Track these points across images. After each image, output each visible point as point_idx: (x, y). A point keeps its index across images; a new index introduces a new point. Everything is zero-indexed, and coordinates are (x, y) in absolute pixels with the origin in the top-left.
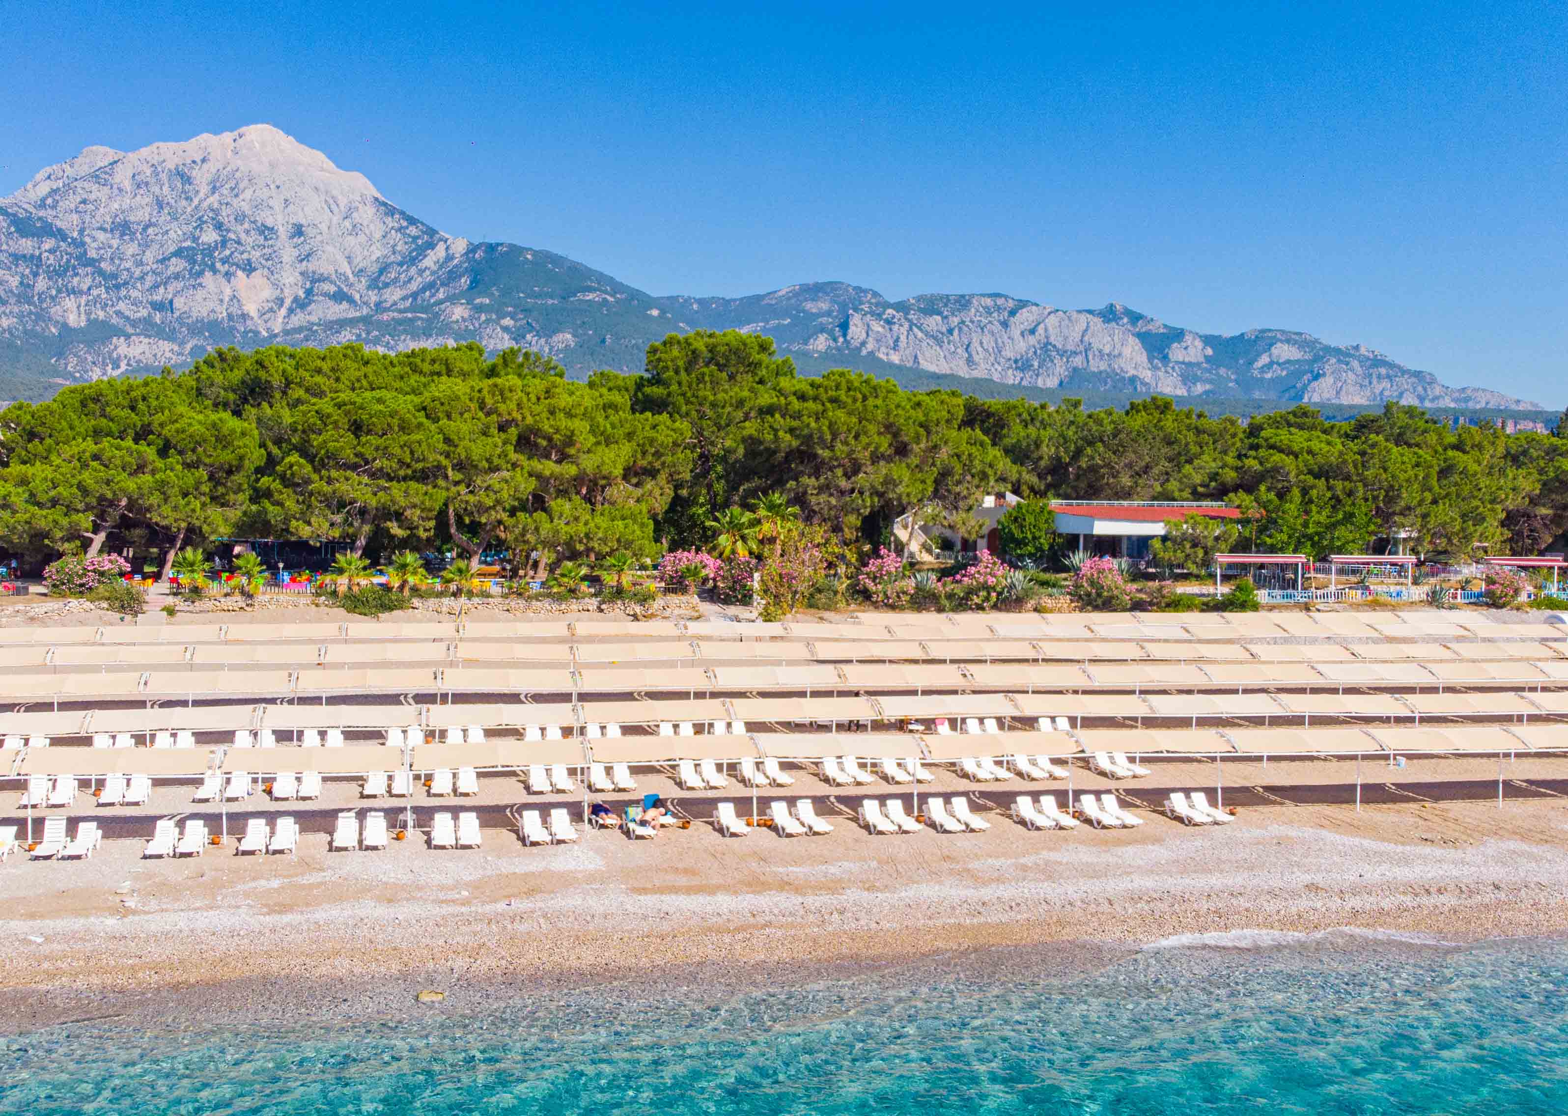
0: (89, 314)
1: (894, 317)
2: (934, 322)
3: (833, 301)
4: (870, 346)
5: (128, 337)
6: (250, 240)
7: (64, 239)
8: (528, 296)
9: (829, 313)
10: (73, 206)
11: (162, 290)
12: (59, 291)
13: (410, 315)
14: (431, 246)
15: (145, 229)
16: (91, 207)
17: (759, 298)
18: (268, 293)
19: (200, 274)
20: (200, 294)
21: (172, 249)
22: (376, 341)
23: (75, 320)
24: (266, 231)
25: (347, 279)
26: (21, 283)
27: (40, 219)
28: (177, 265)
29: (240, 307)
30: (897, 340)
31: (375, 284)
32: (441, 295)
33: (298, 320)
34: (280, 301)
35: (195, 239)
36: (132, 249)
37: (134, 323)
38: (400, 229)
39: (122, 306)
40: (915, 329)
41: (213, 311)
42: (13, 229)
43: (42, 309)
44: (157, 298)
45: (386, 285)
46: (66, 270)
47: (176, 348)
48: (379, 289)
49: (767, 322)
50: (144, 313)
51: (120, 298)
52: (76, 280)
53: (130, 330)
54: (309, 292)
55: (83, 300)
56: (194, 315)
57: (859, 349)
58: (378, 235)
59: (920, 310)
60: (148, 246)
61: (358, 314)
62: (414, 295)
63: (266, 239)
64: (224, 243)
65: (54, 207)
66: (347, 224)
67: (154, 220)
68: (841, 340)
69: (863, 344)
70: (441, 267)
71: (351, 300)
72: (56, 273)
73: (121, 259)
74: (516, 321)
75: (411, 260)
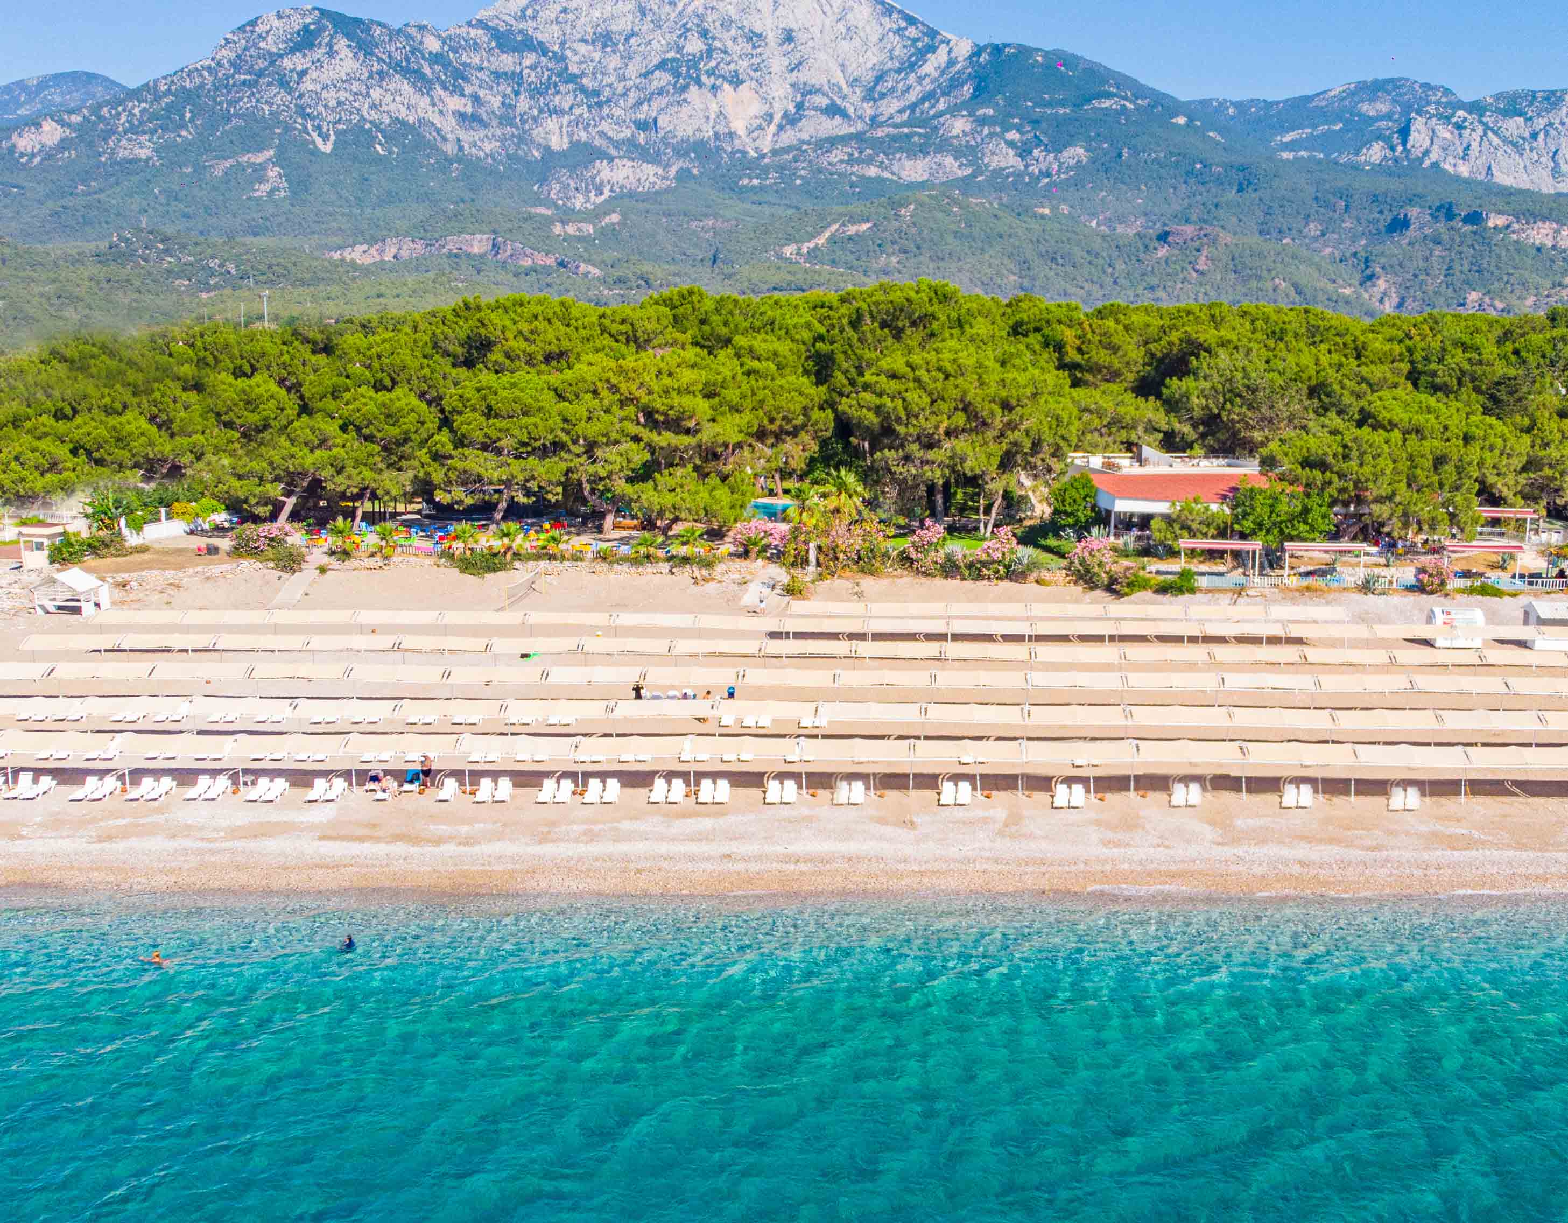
0: (570, 135)
1: (1465, 119)
2: (1514, 126)
3: (1395, 101)
4: (1434, 156)
5: (611, 159)
6: (737, 49)
7: (545, 54)
8: (1036, 105)
9: (1389, 116)
10: (553, 16)
11: (645, 107)
12: (541, 111)
13: (906, 130)
14: (932, 49)
15: (627, 39)
16: (571, 16)
17: (1308, 99)
18: (756, 108)
19: (685, 88)
20: (685, 110)
21: (656, 60)
22: (870, 161)
23: (558, 143)
24: (754, 38)
25: (841, 89)
26: (503, 103)
27: (521, 32)
28: (662, 79)
29: (727, 126)
30: (1468, 147)
31: (870, 95)
32: (941, 106)
33: (789, 137)
34: (769, 117)
35: (679, 49)
36: (614, 62)
37: (617, 145)
38: (899, 31)
39: (604, 126)
40: (1490, 134)
41: (699, 130)
42: (493, 44)
43: (524, 132)
44: (641, 116)
45: (883, 96)
46: (548, 88)
47: (660, 172)
48: (875, 101)
49: (1314, 127)
50: (627, 133)
51: (602, 118)
52: (557, 98)
53: (613, 152)
54: (800, 106)
55: (565, 120)
56: (680, 134)
57: (1420, 160)
58: (874, 39)
59: (1498, 110)
60: (630, 58)
61: (852, 130)
62: (913, 107)
63: (754, 47)
64: (710, 52)
65: (534, 18)
66: (841, 27)
67: (636, 29)
68: (1400, 148)
69: (1427, 153)
70: (943, 73)
71: (844, 114)
72: (537, 92)
73: (603, 74)
74: (1022, 134)
75: (910, 66)
